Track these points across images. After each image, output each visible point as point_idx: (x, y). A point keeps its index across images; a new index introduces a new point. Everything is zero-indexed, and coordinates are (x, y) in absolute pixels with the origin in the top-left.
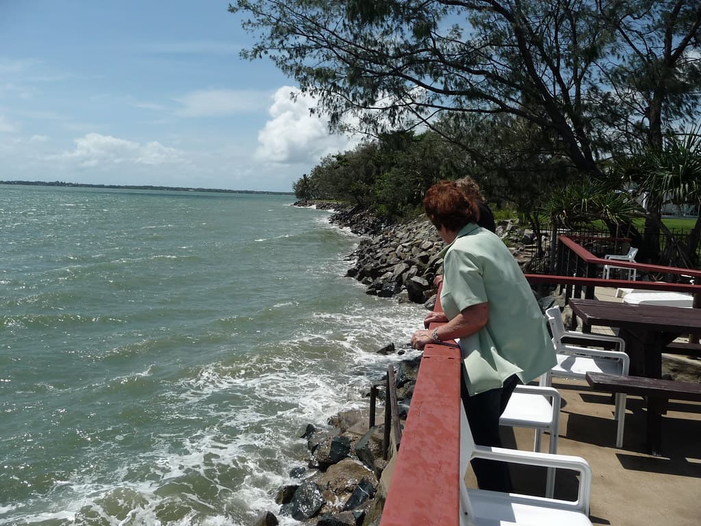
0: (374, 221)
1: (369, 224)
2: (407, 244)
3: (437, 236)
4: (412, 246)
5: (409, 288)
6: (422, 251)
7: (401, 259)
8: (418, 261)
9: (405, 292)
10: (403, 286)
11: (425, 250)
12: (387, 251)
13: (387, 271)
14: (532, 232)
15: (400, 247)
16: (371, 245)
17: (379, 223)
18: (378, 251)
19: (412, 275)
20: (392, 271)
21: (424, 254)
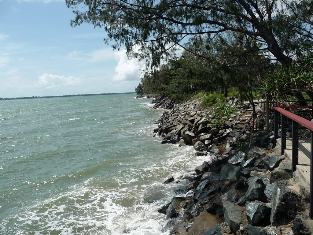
0: (170, 102)
1: (168, 104)
2: (183, 114)
3: (198, 108)
4: (185, 114)
5: (184, 138)
6: (190, 117)
7: (180, 122)
8: (188, 123)
9: (182, 140)
10: (181, 137)
11: (192, 116)
12: (173, 118)
13: (173, 129)
14: (248, 102)
15: (180, 115)
16: (167, 115)
17: (173, 103)
18: (169, 118)
19: (185, 131)
20: (176, 129)
21: (191, 118)
